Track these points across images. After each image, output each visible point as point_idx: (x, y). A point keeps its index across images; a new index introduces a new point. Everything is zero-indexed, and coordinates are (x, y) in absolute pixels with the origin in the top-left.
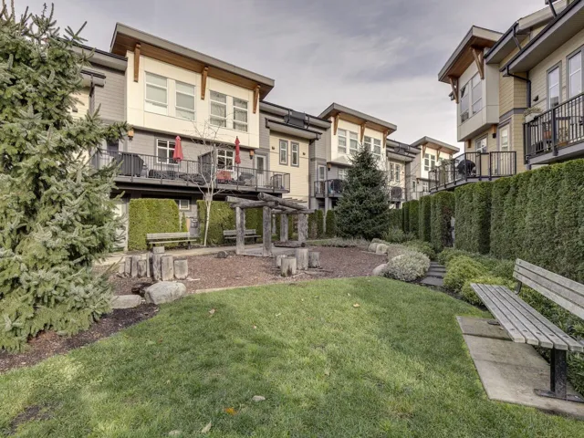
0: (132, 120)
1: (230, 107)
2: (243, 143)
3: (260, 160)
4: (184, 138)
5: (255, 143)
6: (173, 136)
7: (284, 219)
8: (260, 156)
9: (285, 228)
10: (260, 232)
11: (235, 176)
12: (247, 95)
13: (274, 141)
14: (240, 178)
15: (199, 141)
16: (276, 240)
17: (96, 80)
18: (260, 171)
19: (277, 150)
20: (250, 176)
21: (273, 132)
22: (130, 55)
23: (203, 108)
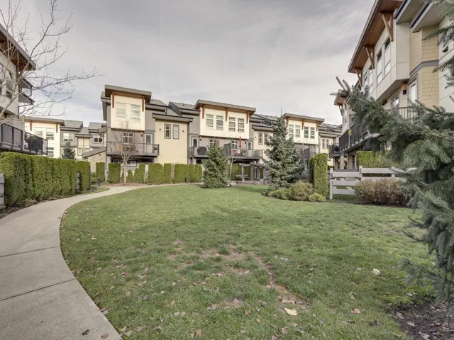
0: (202, 133)
1: (237, 122)
2: (242, 137)
3: (250, 144)
4: (220, 138)
5: (247, 137)
6: (213, 137)
7: (258, 170)
8: (249, 142)
9: (259, 174)
10: (249, 176)
11: (239, 152)
12: (244, 116)
13: (256, 134)
14: (241, 153)
15: (225, 138)
16: (255, 179)
17: (191, 120)
18: (250, 149)
19: (257, 138)
20: (245, 152)
21: (255, 130)
22: (201, 109)
23: (226, 124)
